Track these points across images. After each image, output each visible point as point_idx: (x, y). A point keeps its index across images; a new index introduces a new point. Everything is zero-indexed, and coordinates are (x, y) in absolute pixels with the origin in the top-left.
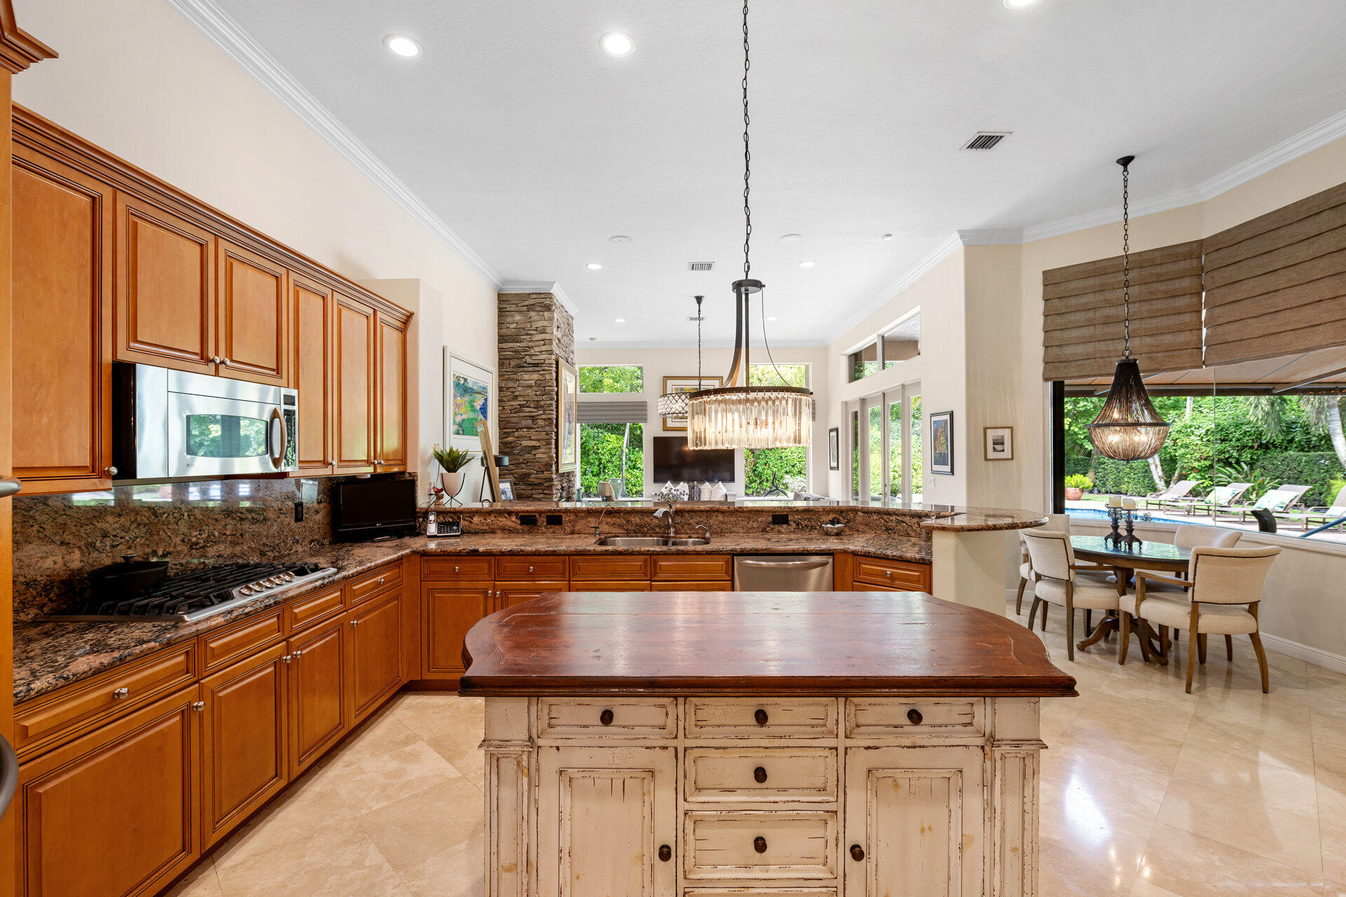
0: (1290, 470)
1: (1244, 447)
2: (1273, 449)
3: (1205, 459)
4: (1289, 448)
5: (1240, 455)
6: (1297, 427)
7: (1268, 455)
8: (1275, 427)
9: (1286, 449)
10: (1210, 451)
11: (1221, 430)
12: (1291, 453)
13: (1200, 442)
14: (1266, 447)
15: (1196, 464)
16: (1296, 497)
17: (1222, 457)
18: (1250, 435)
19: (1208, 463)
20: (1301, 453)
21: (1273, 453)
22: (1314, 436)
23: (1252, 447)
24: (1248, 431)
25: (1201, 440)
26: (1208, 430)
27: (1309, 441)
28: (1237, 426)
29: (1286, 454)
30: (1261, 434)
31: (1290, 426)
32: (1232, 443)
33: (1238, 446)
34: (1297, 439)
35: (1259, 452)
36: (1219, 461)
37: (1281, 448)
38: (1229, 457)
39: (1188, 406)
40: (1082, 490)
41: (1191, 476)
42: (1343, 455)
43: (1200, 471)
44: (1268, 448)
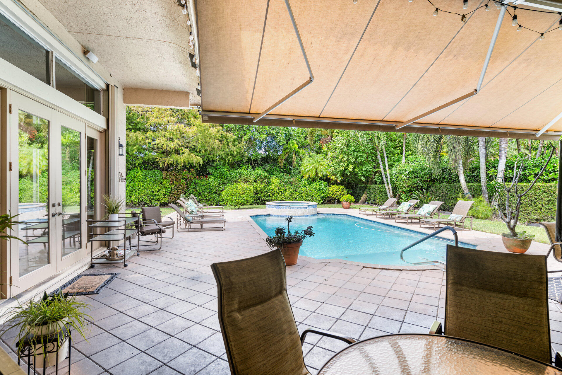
0: (443, 193)
1: (424, 181)
2: (436, 182)
3: (408, 187)
4: (443, 181)
5: (423, 184)
6: (446, 171)
7: (434, 185)
8: (437, 170)
10: (409, 183)
11: (415, 172)
12: (444, 184)
13: (406, 178)
14: (433, 181)
15: (404, 189)
16: (436, 208)
17: (415, 186)
18: (427, 175)
19: (409, 189)
20: (448, 184)
21: (437, 184)
22: (453, 175)
23: (427, 181)
24: (426, 173)
26: (409, 172)
27: (451, 178)
28: (421, 170)
29: (441, 184)
30: (431, 174)
31: (443, 171)
32: (419, 179)
33: (422, 180)
34: (446, 177)
35: (431, 183)
36: (414, 187)
37: (440, 181)
38: (418, 186)
39: (403, 160)
40: (350, 203)
41: (402, 195)
42: (463, 185)
43: (406, 193)
44: (434, 181)
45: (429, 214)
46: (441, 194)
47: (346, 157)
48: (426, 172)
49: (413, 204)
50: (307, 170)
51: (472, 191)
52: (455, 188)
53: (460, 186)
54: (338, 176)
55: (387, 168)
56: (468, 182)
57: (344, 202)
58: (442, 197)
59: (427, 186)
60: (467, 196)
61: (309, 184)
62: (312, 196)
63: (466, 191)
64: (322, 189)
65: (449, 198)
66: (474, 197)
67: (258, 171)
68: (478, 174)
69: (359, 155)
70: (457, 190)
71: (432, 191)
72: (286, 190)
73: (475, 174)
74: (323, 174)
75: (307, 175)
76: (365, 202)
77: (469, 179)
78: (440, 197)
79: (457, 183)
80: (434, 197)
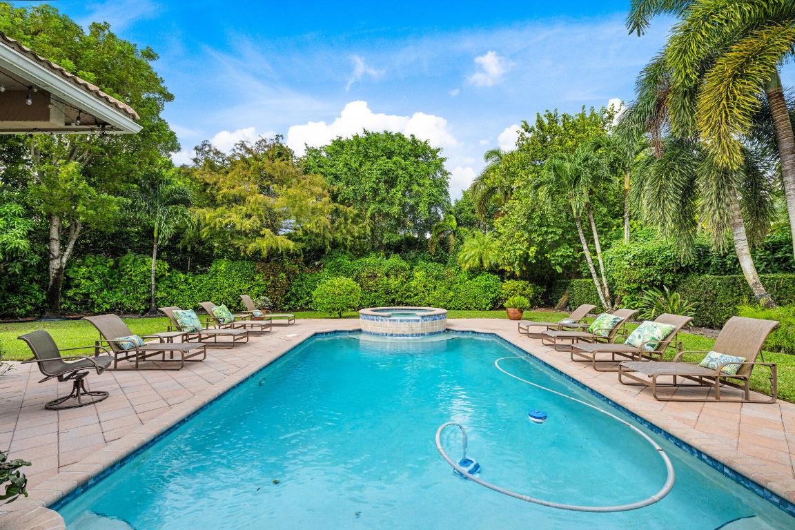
0: (706, 293)
1: (666, 271)
2: (691, 272)
3: (634, 282)
4: (706, 272)
5: (663, 278)
6: (711, 251)
7: (688, 279)
8: (690, 251)
9: (704, 273)
10: (636, 274)
11: (646, 255)
12: (707, 276)
13: (628, 267)
14: (685, 271)
17: (647, 280)
18: (671, 259)
19: (635, 285)
20: (717, 276)
21: (694, 277)
22: (728, 259)
23: (672, 271)
24: (669, 256)
25: (630, 264)
26: (635, 255)
27: (724, 264)
28: (659, 251)
29: (703, 277)
30: (679, 258)
31: (704, 250)
32: (656, 267)
33: (661, 270)
34: (712, 263)
35: (680, 276)
36: (646, 283)
37: (699, 271)
38: (654, 281)
39: (625, 236)
40: (521, 310)
41: (624, 298)
42: (751, 277)
43: (631, 293)
44: (688, 272)
45: (653, 346)
46: (704, 296)
47: (526, 235)
48: (668, 254)
49: (623, 318)
50: (467, 257)
51: (775, 291)
52: (734, 284)
53: (744, 280)
54: (515, 265)
55: (599, 250)
56: (764, 272)
57: (509, 309)
58: (706, 301)
59: (673, 280)
60: (762, 301)
61: (470, 279)
62: (475, 298)
63: (759, 290)
64: (491, 286)
65: (721, 304)
66: (780, 305)
67: (394, 260)
68: (788, 255)
69: (550, 230)
70: (739, 289)
71: (684, 290)
72: (435, 287)
73: (779, 255)
74: (490, 263)
75: (468, 265)
76: (566, 307)
77: (766, 266)
78: (700, 301)
79: (738, 274)
80: (687, 301)
